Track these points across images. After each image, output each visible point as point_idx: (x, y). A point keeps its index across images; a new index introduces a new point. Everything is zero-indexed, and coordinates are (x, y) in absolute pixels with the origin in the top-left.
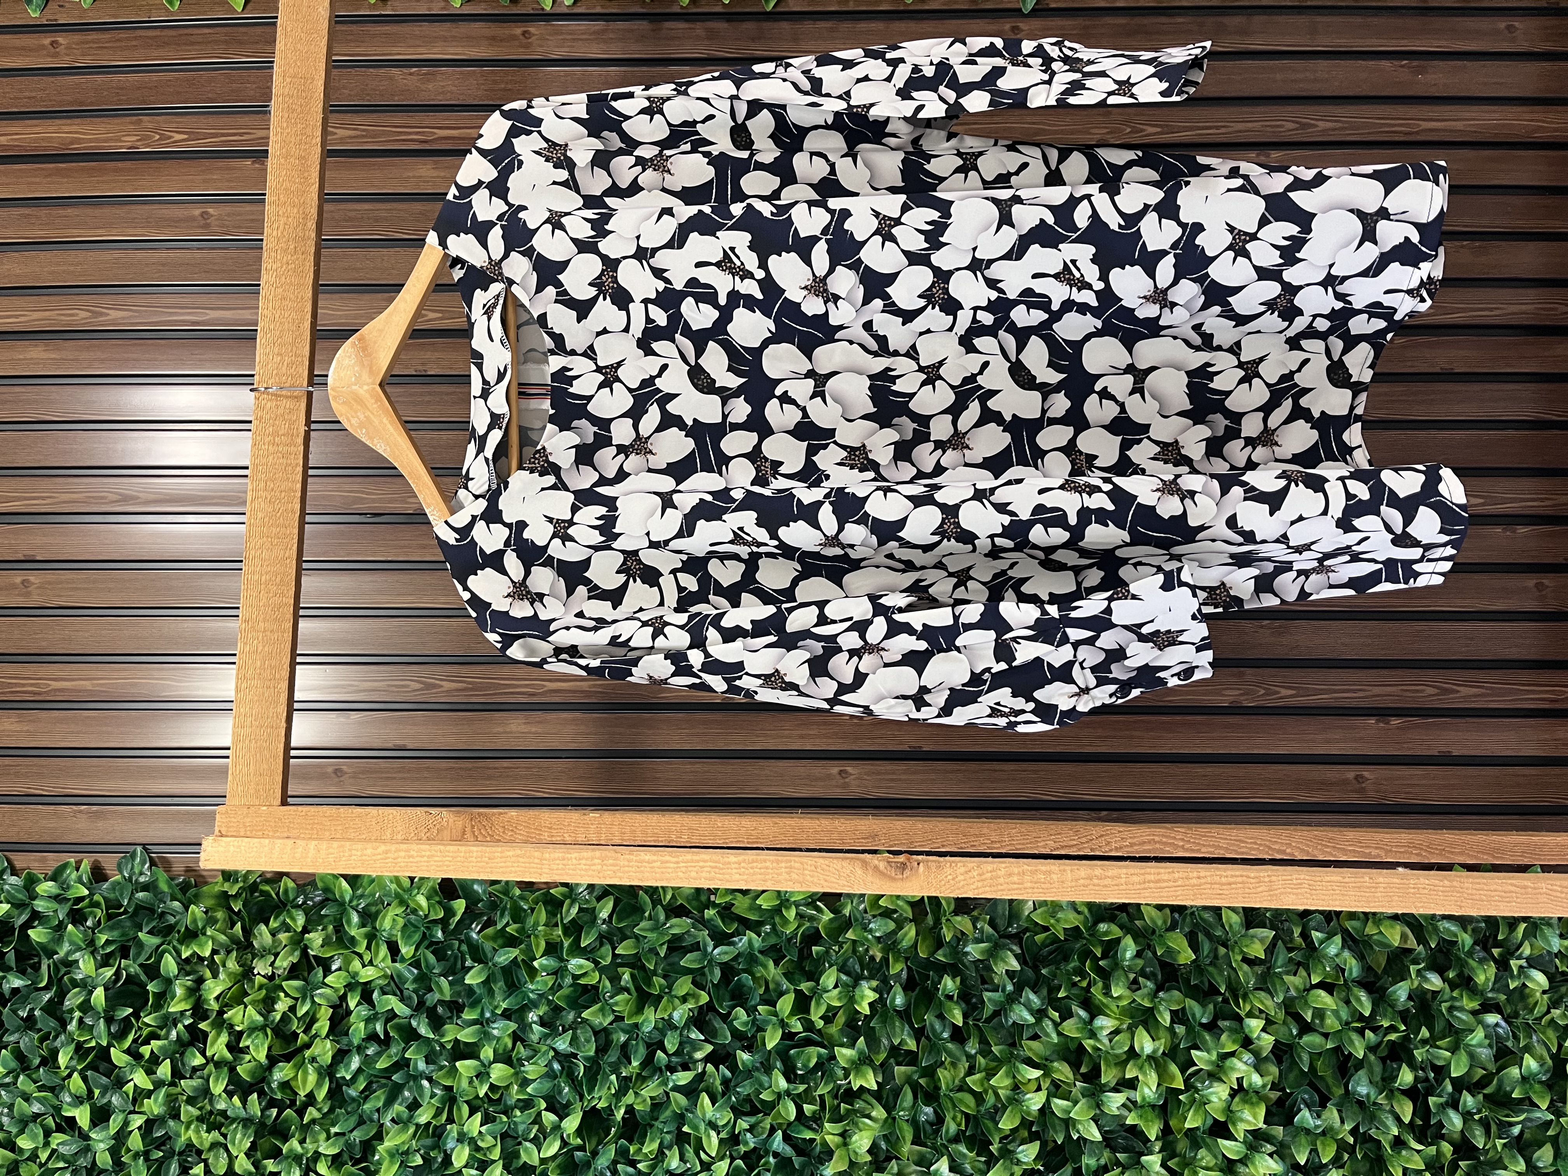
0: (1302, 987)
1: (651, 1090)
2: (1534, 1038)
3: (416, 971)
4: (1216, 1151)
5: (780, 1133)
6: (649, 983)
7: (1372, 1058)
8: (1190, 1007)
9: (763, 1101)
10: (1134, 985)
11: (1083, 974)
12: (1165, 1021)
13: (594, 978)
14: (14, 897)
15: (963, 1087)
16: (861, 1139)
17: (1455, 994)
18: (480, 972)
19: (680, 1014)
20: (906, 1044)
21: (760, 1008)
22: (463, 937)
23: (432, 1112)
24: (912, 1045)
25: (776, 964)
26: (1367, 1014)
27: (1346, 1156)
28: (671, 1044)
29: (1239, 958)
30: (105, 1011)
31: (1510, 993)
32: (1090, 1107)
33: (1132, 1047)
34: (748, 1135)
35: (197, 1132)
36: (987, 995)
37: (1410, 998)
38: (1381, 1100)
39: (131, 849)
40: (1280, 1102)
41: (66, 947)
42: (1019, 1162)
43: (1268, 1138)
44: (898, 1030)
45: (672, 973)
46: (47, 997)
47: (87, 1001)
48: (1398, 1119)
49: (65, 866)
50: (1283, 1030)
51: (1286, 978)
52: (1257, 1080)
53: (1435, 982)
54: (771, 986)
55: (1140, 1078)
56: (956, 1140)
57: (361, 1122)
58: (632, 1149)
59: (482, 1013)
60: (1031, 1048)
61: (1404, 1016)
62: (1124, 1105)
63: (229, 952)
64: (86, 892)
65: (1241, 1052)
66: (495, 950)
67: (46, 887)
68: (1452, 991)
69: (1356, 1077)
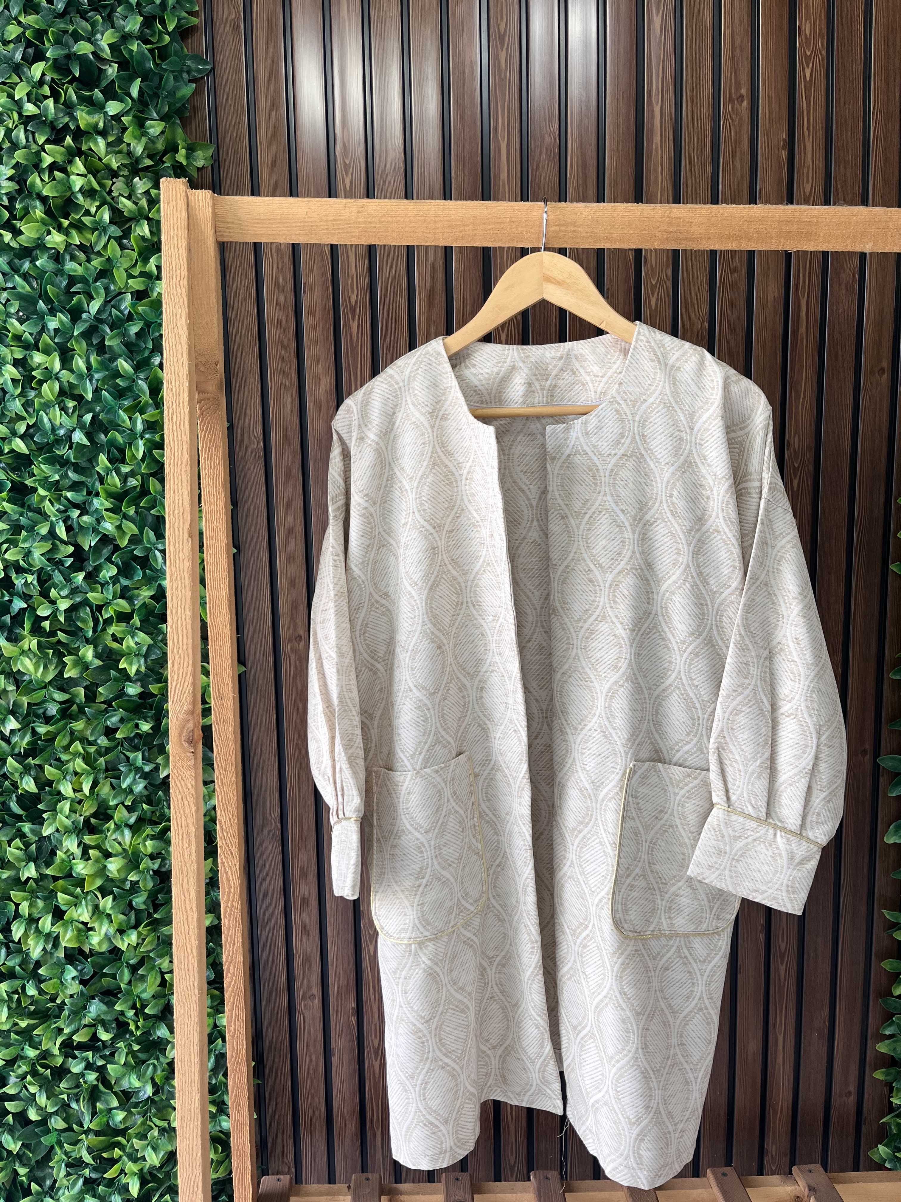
0: (162, 967)
1: (49, 507)
2: (138, 1118)
3: (126, 314)
4: (43, 912)
5: (25, 604)
7: (117, 1014)
9: (49, 590)
12: (132, 877)
13: (130, 460)
16: (27, 665)
19: (108, 526)
21: (118, 586)
25: (152, 597)
28: (86, 520)
32: (65, 827)
33: (111, 855)
34: (23, 581)
36: (139, 753)
38: (88, 1020)
39: (210, 59)
40: (81, 951)
42: (22, 778)
43: (55, 948)
44: (110, 690)
45: (140, 520)
47: (82, 38)
50: (131, 955)
52: (95, 939)
54: (136, 592)
55: (90, 861)
56: (34, 733)
59: (97, 372)
60: (105, 785)
61: (147, 1033)
62: (70, 851)
63: (128, 156)
64: (171, 28)
65: (114, 928)
69: (102, 1004)
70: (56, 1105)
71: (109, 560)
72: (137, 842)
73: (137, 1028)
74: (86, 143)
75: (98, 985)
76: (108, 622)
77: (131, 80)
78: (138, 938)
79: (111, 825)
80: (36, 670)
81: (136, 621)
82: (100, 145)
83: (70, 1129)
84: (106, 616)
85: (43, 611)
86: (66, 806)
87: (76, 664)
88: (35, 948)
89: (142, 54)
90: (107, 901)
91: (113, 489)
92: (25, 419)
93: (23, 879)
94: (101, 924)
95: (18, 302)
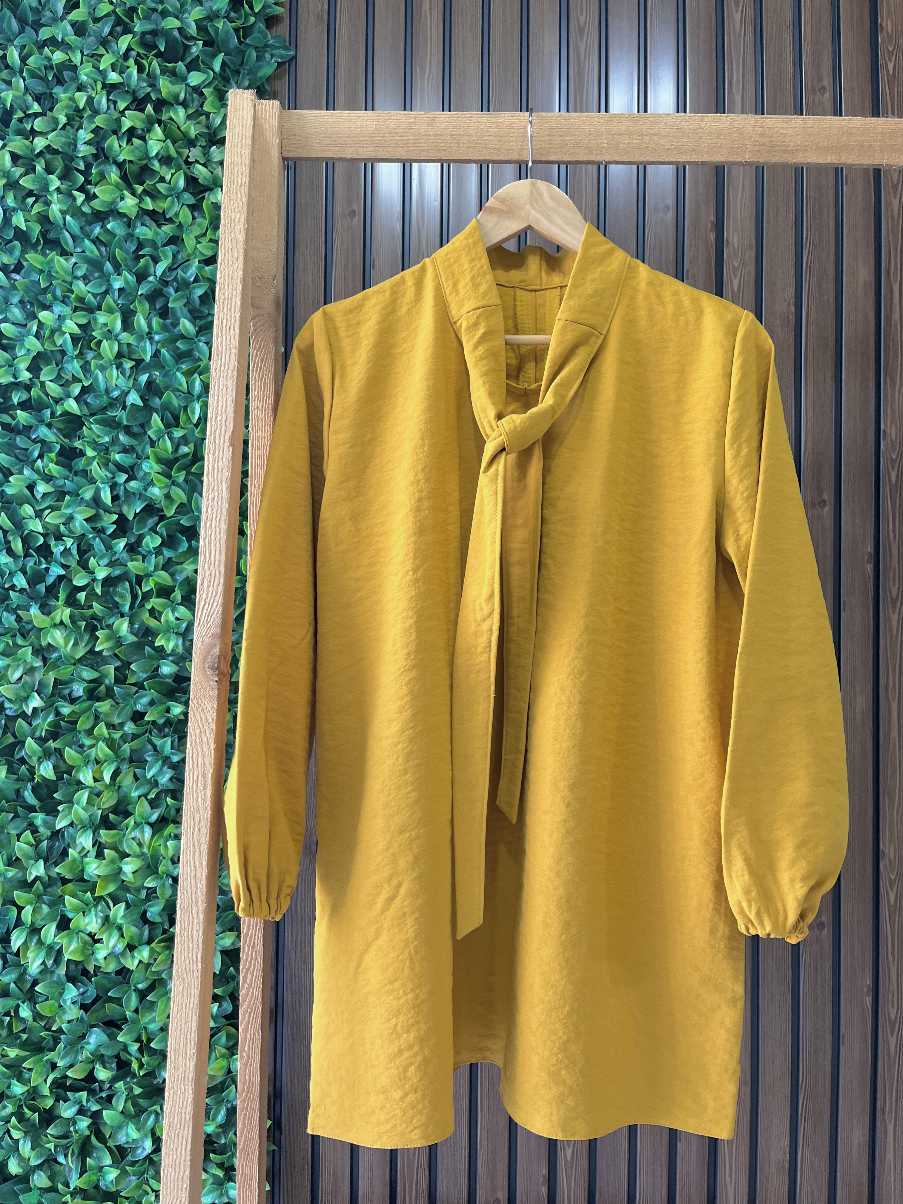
1: (97, 470)
2: (134, 1178)
3: (192, 279)
4: (48, 920)
5: (62, 572)
6: (180, 468)
7: (118, 1047)
9: (88, 559)
12: (149, 882)
15: (97, 720)
16: (58, 638)
19: (156, 492)
20: (133, 675)
21: (161, 558)
23: (81, 294)
24: (132, 680)
26: (152, 1045)
27: (43, 1023)
28: (133, 486)
30: (161, 28)
32: (81, 821)
33: (128, 855)
34: (62, 548)
35: (67, 106)
36: (169, 740)
39: (293, 46)
40: (85, 972)
42: (40, 763)
43: (57, 961)
44: (143, 668)
47: (169, 14)
48: (71, 1066)
50: (141, 976)
52: (102, 954)
54: (179, 567)
55: (104, 861)
56: (58, 713)
57: (74, 238)
58: (52, 455)
59: (157, 333)
60: (127, 776)
61: (151, 1075)
62: (84, 848)
64: (257, 10)
65: (124, 942)
69: (103, 1034)
70: (41, 1157)
71: (154, 530)
72: (158, 843)
73: (141, 1066)
74: (166, 113)
75: (100, 1013)
76: (147, 596)
77: (214, 56)
78: (150, 957)
79: (131, 821)
80: (66, 644)
81: (177, 595)
82: (180, 114)
83: (53, 1189)
84: (146, 589)
85: (80, 581)
86: (83, 796)
87: (108, 638)
88: (33, 961)
89: (227, 32)
90: (119, 909)
91: (163, 455)
92: (80, 381)
93: (29, 880)
94: (110, 936)
95: (86, 265)
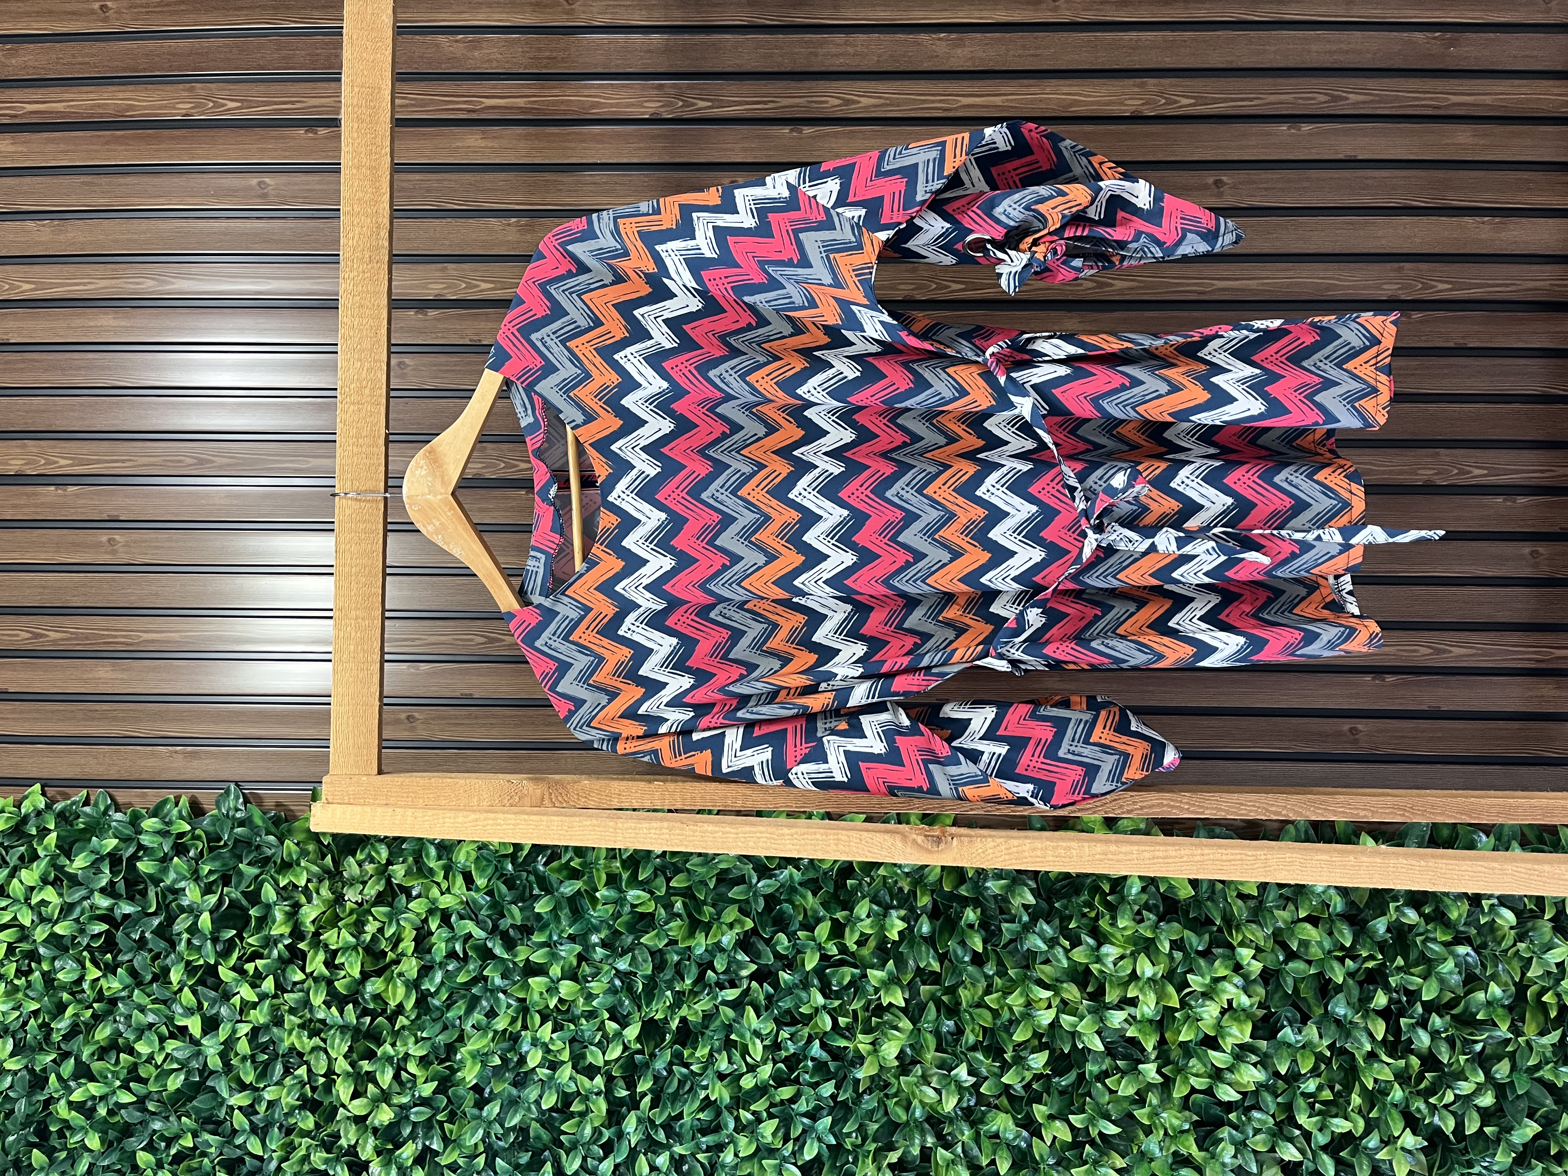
0: (1289, 920)
1: (703, 1005)
2: (1500, 966)
3: (488, 898)
4: (1205, 1060)
5: (817, 1043)
6: (700, 912)
7: (1351, 982)
8: (1189, 938)
9: (801, 1014)
10: (1139, 918)
11: (1091, 905)
12: (1164, 948)
13: (650, 908)
14: (121, 832)
15: (981, 1004)
16: (890, 1047)
17: (1429, 927)
18: (548, 902)
19: (728, 939)
20: (931, 965)
21: (800, 933)
22: (530, 869)
23: (508, 1020)
24: (936, 966)
25: (815, 894)
26: (1348, 945)
27: (1323, 1066)
28: (720, 964)
29: (1235, 894)
30: (211, 933)
31: (1479, 928)
32: (1095, 1022)
33: (1134, 971)
34: (789, 1042)
35: (299, 1037)
36: (1005, 926)
37: (1388, 930)
38: (1357, 1019)
39: (225, 786)
40: (1265, 1018)
41: (172, 875)
42: (1029, 1068)
43: (1253, 1050)
44: (924, 954)
45: (720, 902)
46: (156, 922)
47: (195, 923)
48: (1371, 1035)
49: (165, 802)
50: (1270, 957)
51: (1276, 912)
52: (1245, 1001)
53: (1411, 916)
54: (809, 913)
55: (1140, 997)
56: (974, 1048)
57: (445, 1028)
58: (686, 1053)
59: (550, 936)
60: (1045, 971)
61: (1382, 946)
62: (1126, 1020)
63: (321, 881)
64: (188, 828)
65: (1232, 976)
66: (562, 882)
67: (150, 824)
68: (1427, 924)
69: (1335, 1000)
72: (1120, 937)
73: (1371, 957)
74: (306, 927)
75: (1312, 1001)
78: (1249, 947)
79: (1095, 968)
80: (896, 1038)
82: (308, 912)
83: (1511, 1056)
84: (835, 951)
85: (827, 1023)
86: (1067, 1020)
87: (890, 992)
88: (1252, 1076)
90: (1195, 982)
91: (685, 931)
92: (603, 1022)
